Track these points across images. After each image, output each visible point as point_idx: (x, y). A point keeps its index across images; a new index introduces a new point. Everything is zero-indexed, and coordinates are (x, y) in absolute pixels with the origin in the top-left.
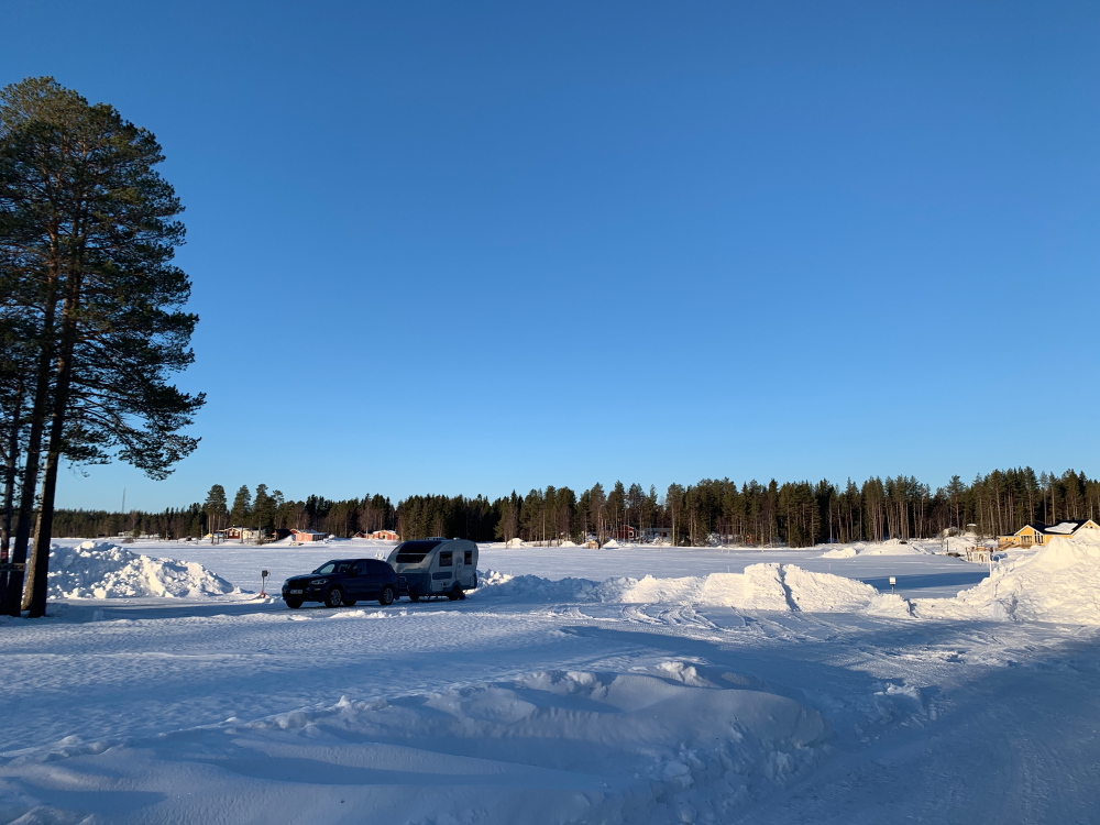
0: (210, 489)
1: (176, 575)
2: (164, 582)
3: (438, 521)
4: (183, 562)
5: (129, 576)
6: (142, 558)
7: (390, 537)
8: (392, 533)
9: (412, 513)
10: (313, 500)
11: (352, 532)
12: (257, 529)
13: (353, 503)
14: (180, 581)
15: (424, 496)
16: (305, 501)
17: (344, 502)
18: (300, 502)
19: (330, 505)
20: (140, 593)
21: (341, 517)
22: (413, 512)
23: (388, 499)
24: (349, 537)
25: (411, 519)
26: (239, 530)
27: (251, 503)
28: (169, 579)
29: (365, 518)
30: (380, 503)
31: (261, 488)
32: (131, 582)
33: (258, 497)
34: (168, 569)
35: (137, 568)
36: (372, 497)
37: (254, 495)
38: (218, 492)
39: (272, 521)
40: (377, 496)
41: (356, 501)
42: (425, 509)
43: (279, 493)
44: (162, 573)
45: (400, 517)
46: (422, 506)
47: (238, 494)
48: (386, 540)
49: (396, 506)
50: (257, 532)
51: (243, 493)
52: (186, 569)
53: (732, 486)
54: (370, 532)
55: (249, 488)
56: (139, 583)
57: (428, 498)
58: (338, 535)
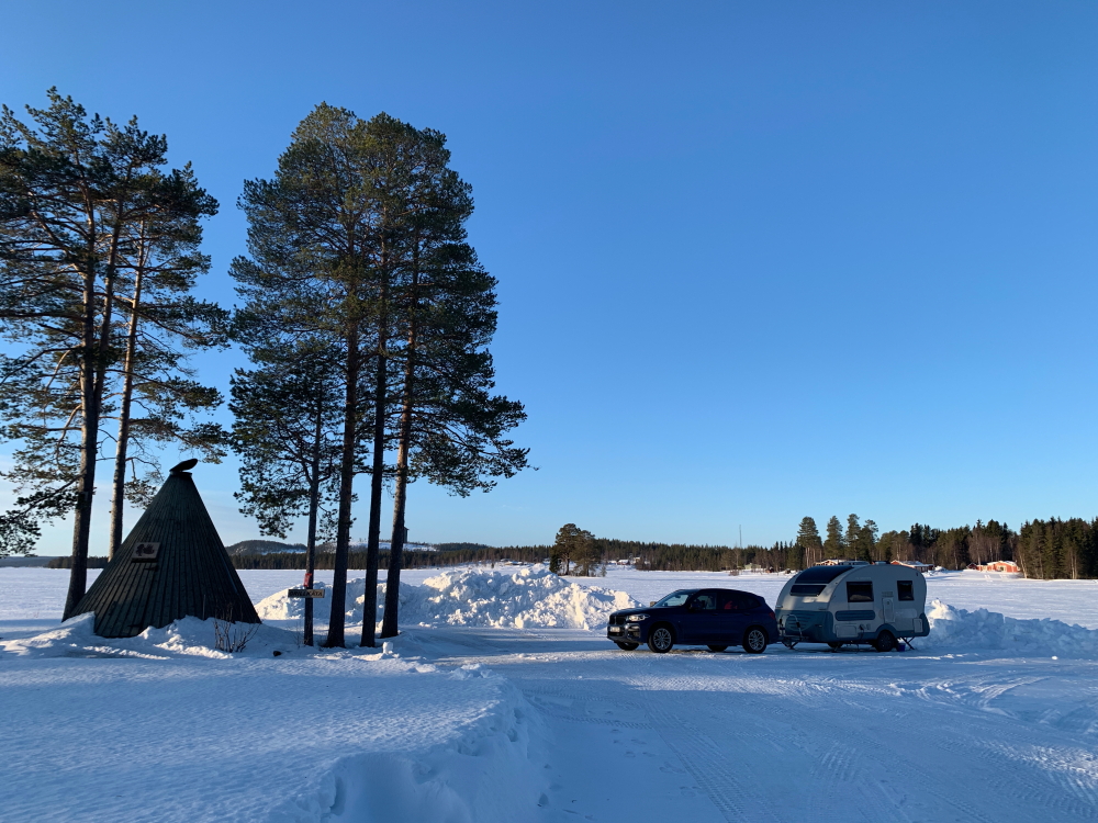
0: (801, 521)
1: (600, 605)
2: (586, 613)
3: (1070, 549)
4: (612, 591)
5: (556, 605)
6: (573, 586)
7: (1009, 569)
8: (1012, 564)
9: (1033, 541)
10: (917, 529)
11: (963, 564)
13: (963, 531)
14: (603, 611)
15: (1047, 520)
16: (909, 530)
18: (903, 532)
19: (937, 534)
20: (563, 623)
21: (948, 548)
22: (1033, 539)
23: (1005, 526)
24: (960, 569)
25: (1032, 548)
27: (844, 533)
28: (592, 610)
29: (975, 549)
30: (996, 530)
31: (852, 519)
32: (557, 611)
33: (850, 527)
34: (593, 598)
35: (566, 597)
36: (985, 524)
37: (845, 526)
38: (808, 524)
40: (991, 522)
41: (967, 529)
42: (1049, 536)
43: (872, 522)
44: (586, 602)
45: (1019, 546)
46: (1044, 532)
47: (829, 526)
48: (1005, 573)
49: (1015, 532)
51: (834, 525)
52: (613, 598)
54: (984, 563)
55: (839, 519)
56: (565, 613)
57: (1053, 522)
58: (948, 568)
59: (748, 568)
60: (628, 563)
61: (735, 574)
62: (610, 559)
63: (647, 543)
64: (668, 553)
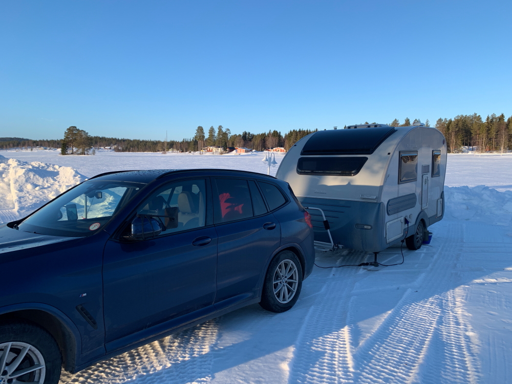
0: (197, 128)
7: (281, 151)
8: (282, 148)
10: (245, 134)
11: (263, 149)
12: (219, 147)
13: (263, 135)
15: (298, 130)
16: (242, 134)
17: (259, 134)
18: (239, 135)
19: (253, 136)
21: (257, 142)
22: (292, 139)
23: (280, 133)
24: (262, 151)
25: (292, 141)
26: (211, 148)
27: (216, 134)
29: (269, 142)
30: (276, 134)
31: (220, 128)
33: (219, 132)
36: (272, 132)
37: (217, 131)
38: (200, 130)
39: (226, 143)
40: (275, 131)
41: (265, 134)
43: (228, 130)
45: (286, 141)
46: (297, 135)
47: (210, 131)
48: (279, 152)
49: (284, 136)
50: (220, 149)
51: (212, 130)
53: (479, 118)
54: (272, 148)
55: (214, 127)
57: (300, 131)
58: (257, 150)
59: (170, 151)
60: (110, 149)
61: (165, 153)
62: (100, 146)
63: (120, 138)
64: (131, 144)
